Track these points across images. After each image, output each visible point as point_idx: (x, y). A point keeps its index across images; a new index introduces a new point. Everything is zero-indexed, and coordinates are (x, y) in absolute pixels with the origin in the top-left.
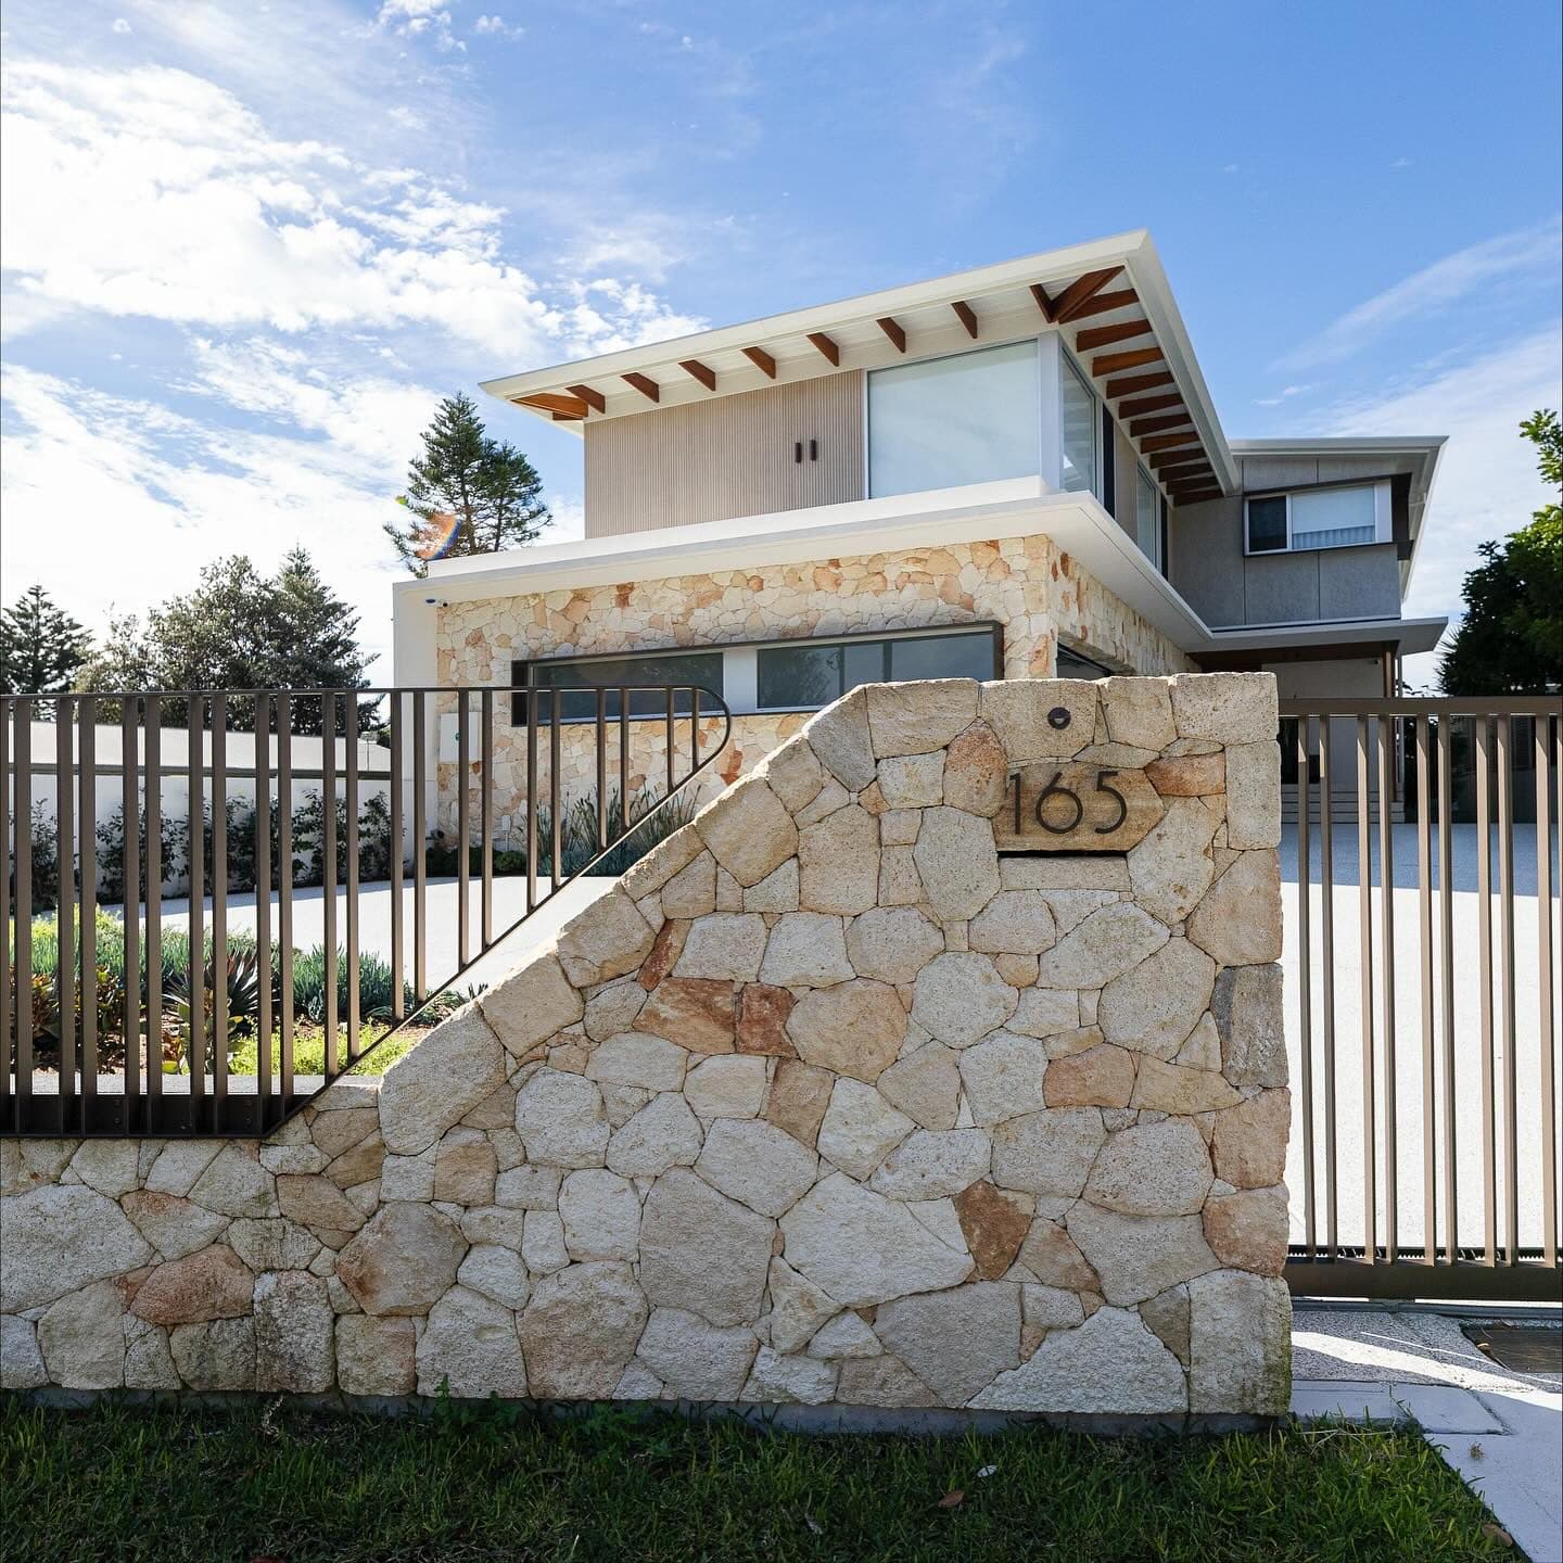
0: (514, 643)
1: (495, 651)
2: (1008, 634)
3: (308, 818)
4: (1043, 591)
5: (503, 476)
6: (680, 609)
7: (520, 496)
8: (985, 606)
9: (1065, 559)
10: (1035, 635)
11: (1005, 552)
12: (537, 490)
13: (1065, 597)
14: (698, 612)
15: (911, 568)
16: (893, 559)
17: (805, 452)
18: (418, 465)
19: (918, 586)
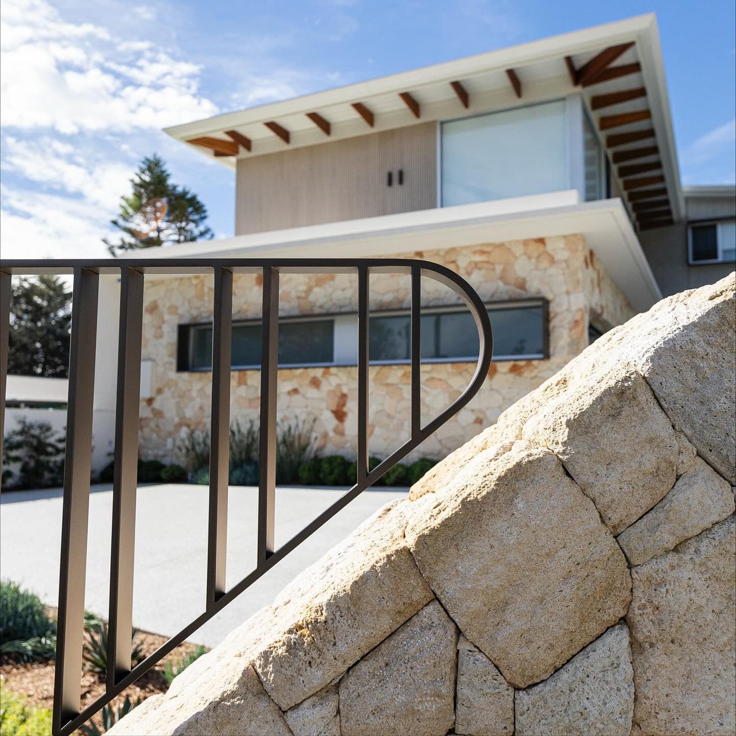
0: (180, 311)
1: (166, 317)
2: (553, 308)
3: (18, 438)
4: (580, 275)
5: (184, 209)
6: (303, 288)
7: (194, 221)
8: (534, 286)
9: (592, 253)
10: (574, 308)
11: (549, 247)
12: (205, 218)
13: (592, 282)
14: (316, 290)
15: (478, 258)
16: (464, 252)
17: (396, 178)
18: (127, 200)
19: (483, 272)
